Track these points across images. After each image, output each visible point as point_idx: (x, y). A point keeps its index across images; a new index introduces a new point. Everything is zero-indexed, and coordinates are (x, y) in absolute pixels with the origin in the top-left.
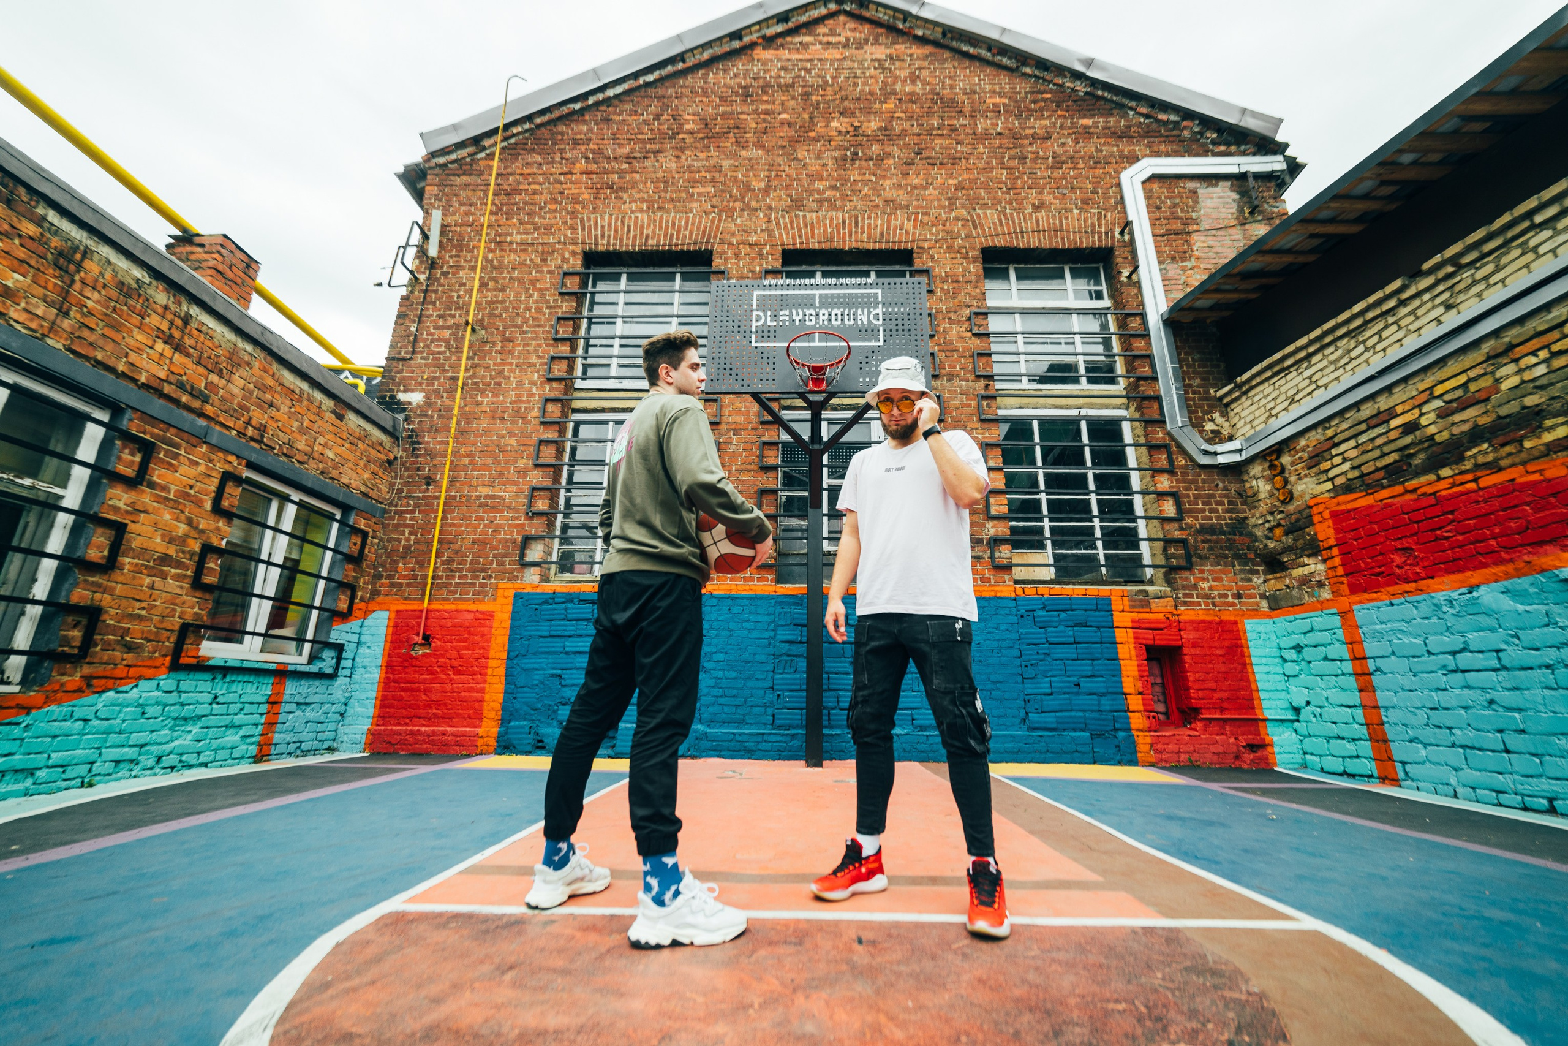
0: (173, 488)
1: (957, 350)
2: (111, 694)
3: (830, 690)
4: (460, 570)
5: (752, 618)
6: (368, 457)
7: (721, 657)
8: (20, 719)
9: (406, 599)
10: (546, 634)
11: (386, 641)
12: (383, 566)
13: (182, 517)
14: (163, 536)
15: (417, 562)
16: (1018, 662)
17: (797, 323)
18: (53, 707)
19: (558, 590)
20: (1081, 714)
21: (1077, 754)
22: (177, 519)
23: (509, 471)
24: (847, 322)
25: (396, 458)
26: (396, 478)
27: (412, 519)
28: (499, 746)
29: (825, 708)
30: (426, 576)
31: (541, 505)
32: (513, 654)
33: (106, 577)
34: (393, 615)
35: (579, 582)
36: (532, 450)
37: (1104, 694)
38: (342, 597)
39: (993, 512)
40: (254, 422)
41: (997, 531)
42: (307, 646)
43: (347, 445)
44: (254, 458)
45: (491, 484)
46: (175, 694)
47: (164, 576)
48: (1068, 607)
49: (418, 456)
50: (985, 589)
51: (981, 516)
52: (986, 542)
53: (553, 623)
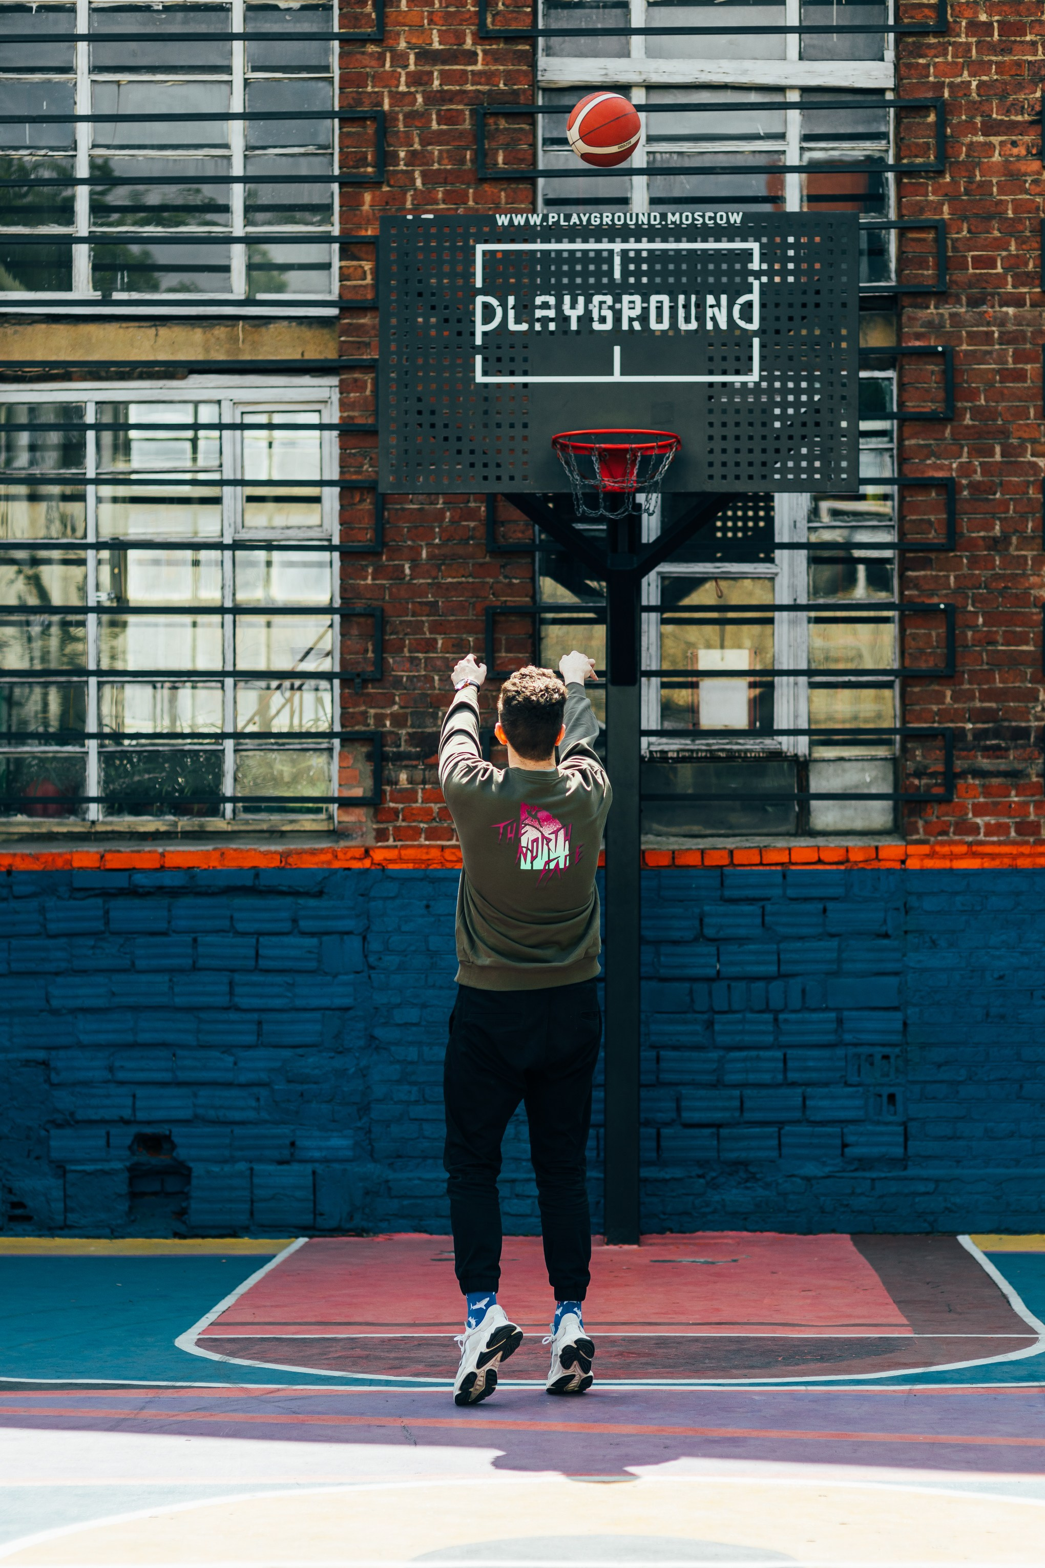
1: (1000, 216)
3: (659, 1084)
7: (413, 1015)
17: (574, 326)
19: (20, 865)
24: (683, 326)
29: (647, 1123)
35: (51, 837)
50: (1026, 850)
51: (1029, 671)
52: (1036, 738)
53: (14, 942)
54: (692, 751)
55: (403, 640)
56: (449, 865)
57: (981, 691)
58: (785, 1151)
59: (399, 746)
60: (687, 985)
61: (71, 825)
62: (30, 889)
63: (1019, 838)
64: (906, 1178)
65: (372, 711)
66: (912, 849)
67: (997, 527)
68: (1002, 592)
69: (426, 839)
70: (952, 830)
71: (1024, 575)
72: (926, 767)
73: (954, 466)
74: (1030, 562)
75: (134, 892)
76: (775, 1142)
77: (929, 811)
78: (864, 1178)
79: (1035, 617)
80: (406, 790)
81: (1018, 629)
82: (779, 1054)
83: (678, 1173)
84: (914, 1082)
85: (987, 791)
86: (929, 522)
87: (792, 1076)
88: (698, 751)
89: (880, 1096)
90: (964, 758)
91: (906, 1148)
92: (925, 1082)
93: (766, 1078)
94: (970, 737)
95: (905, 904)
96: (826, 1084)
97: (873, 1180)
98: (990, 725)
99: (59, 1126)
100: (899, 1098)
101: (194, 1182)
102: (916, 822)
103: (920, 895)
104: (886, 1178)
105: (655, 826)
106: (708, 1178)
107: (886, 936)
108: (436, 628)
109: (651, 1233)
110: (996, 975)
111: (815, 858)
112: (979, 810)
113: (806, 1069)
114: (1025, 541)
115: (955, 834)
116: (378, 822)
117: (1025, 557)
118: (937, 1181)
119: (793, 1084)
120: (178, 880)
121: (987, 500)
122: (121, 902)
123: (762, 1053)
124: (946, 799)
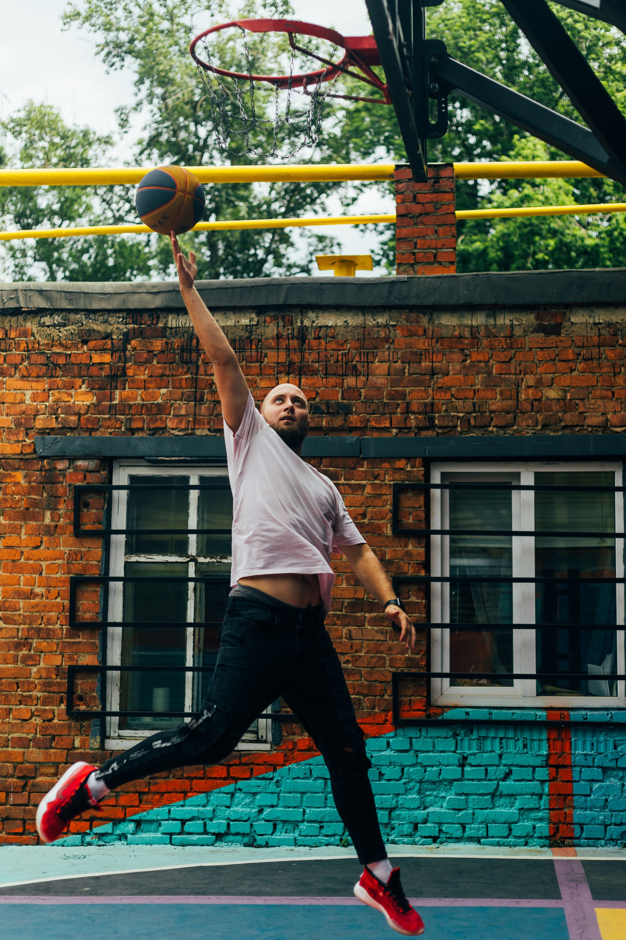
8: (270, 775)
14: (348, 580)
18: (293, 766)
43: (582, 365)
44: (430, 450)
46: (411, 753)
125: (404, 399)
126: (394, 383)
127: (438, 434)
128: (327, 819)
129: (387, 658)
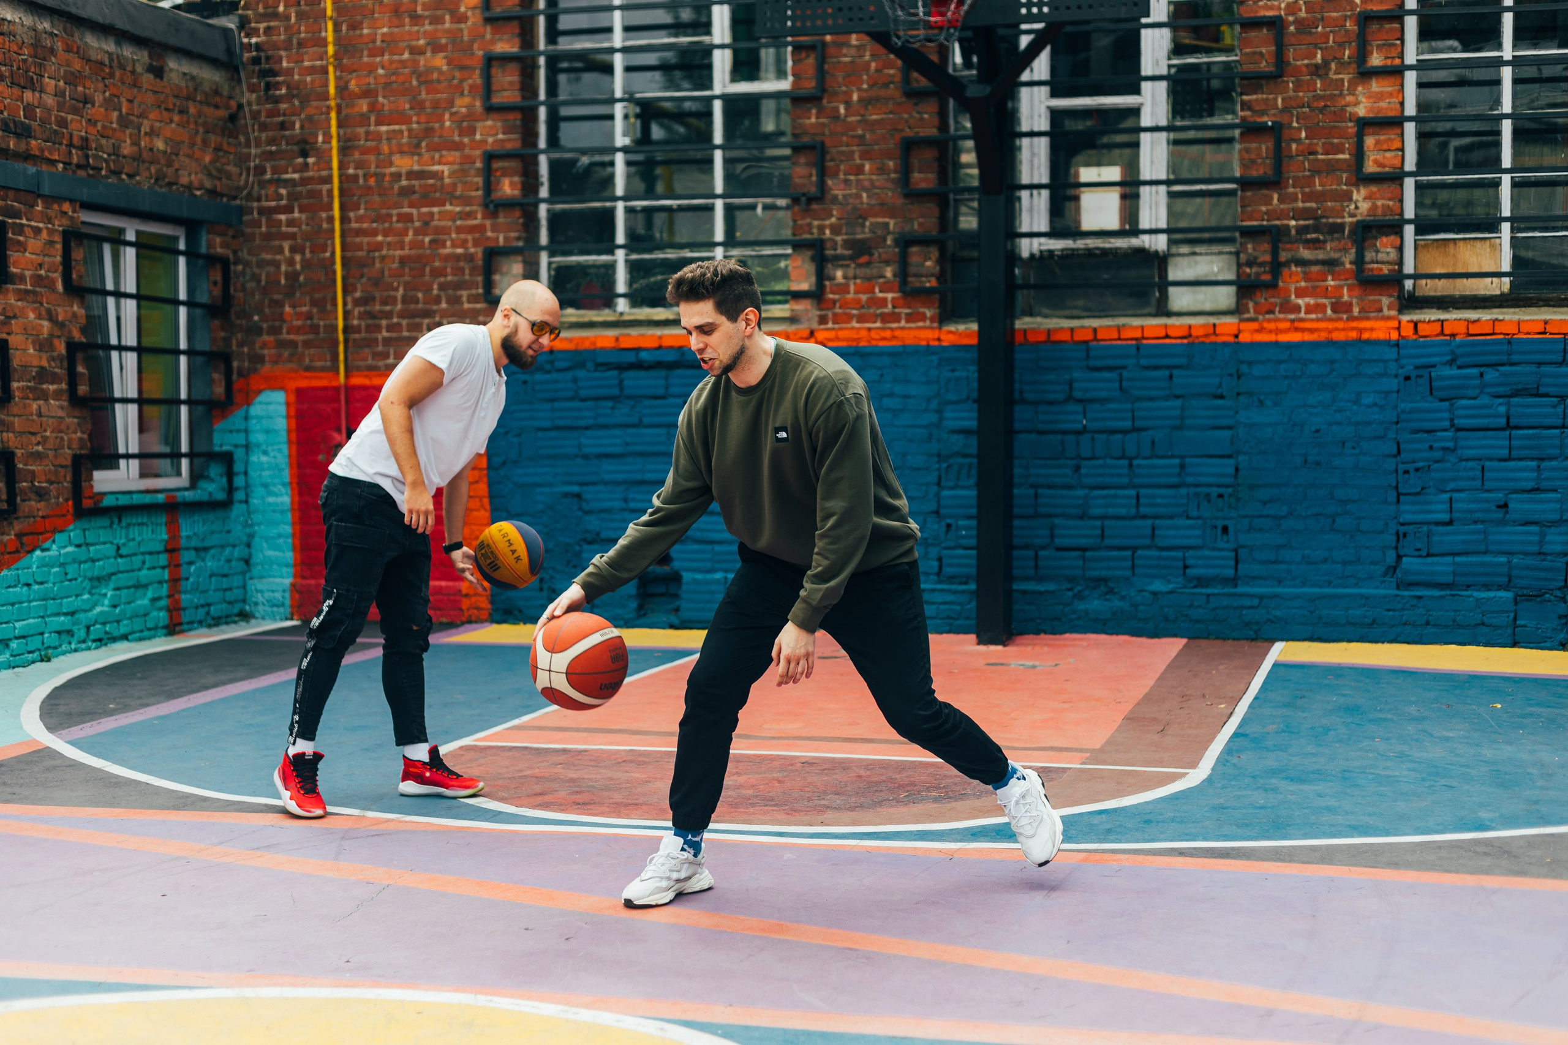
0: (28, 273)
2: (38, 553)
3: (1036, 516)
4: (388, 315)
5: (899, 389)
6: (205, 124)
9: (308, 369)
10: (546, 424)
11: (290, 442)
12: (260, 312)
13: (44, 313)
14: (34, 344)
15: (314, 303)
16: (1390, 464)
20: (1503, 559)
21: (1484, 629)
22: (39, 317)
23: (441, 120)
25: (240, 106)
26: (248, 144)
27: (291, 223)
28: (496, 610)
29: (1028, 547)
30: (335, 328)
31: (508, 188)
32: (497, 460)
33: (5, 412)
34: (293, 398)
35: (591, 325)
36: (477, 79)
37: (1553, 523)
38: (216, 376)
39: (1370, 167)
40: (76, 141)
41: (1374, 208)
42: (185, 463)
43: (176, 118)
44: (85, 194)
45: (414, 149)
46: (84, 548)
47: (44, 396)
48: (1504, 358)
49: (277, 100)
50: (1340, 325)
51: (1344, 176)
52: (1350, 231)
53: (556, 404)
54: (1073, 250)
55: (838, 166)
56: (874, 343)
57: (1303, 194)
58: (1137, 571)
59: (835, 249)
60: (1059, 437)
61: (605, 315)
62: (566, 364)
63: (1334, 316)
64: (1235, 595)
65: (816, 223)
66: (1243, 326)
67: (1319, 56)
68: (1322, 110)
69: (858, 322)
70: (1277, 309)
71: (1341, 95)
72: (1256, 258)
73: (1283, 5)
74: (1346, 84)
75: (639, 366)
76: (1129, 564)
77: (1258, 294)
78: (1201, 594)
79: (1350, 130)
80: (841, 284)
81: (1336, 141)
82: (1133, 492)
83: (1051, 587)
84: (1244, 517)
85: (1307, 277)
86: (1261, 54)
87: (1143, 510)
88: (1078, 249)
89: (1216, 527)
90: (1288, 250)
91: (1236, 569)
92: (1253, 517)
93: (1123, 511)
94: (1293, 232)
95: (1237, 371)
96: (1171, 517)
97: (1208, 595)
98: (1311, 222)
99: (590, 543)
100: (1231, 529)
101: (684, 587)
102: (1247, 304)
103: (1250, 364)
104: (1218, 594)
105: (1045, 311)
106: (1076, 591)
107: (1222, 397)
108: (865, 156)
109: (1029, 633)
110: (1313, 429)
111: (1163, 334)
112: (1300, 293)
113: (1154, 505)
114: (1342, 66)
115: (1280, 312)
116: (821, 309)
117: (1342, 80)
118: (1261, 597)
119: (1144, 517)
120: (671, 357)
121: (1311, 33)
122: (632, 374)
123: (1119, 492)
124: (1272, 286)
125: (67, 128)
126: (61, 107)
127: (89, 175)
128: (31, 632)
129: (66, 438)
